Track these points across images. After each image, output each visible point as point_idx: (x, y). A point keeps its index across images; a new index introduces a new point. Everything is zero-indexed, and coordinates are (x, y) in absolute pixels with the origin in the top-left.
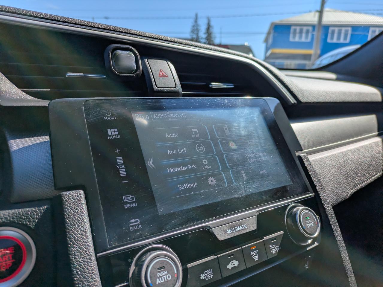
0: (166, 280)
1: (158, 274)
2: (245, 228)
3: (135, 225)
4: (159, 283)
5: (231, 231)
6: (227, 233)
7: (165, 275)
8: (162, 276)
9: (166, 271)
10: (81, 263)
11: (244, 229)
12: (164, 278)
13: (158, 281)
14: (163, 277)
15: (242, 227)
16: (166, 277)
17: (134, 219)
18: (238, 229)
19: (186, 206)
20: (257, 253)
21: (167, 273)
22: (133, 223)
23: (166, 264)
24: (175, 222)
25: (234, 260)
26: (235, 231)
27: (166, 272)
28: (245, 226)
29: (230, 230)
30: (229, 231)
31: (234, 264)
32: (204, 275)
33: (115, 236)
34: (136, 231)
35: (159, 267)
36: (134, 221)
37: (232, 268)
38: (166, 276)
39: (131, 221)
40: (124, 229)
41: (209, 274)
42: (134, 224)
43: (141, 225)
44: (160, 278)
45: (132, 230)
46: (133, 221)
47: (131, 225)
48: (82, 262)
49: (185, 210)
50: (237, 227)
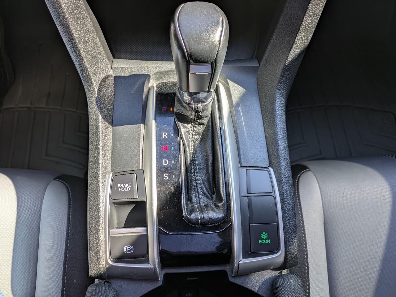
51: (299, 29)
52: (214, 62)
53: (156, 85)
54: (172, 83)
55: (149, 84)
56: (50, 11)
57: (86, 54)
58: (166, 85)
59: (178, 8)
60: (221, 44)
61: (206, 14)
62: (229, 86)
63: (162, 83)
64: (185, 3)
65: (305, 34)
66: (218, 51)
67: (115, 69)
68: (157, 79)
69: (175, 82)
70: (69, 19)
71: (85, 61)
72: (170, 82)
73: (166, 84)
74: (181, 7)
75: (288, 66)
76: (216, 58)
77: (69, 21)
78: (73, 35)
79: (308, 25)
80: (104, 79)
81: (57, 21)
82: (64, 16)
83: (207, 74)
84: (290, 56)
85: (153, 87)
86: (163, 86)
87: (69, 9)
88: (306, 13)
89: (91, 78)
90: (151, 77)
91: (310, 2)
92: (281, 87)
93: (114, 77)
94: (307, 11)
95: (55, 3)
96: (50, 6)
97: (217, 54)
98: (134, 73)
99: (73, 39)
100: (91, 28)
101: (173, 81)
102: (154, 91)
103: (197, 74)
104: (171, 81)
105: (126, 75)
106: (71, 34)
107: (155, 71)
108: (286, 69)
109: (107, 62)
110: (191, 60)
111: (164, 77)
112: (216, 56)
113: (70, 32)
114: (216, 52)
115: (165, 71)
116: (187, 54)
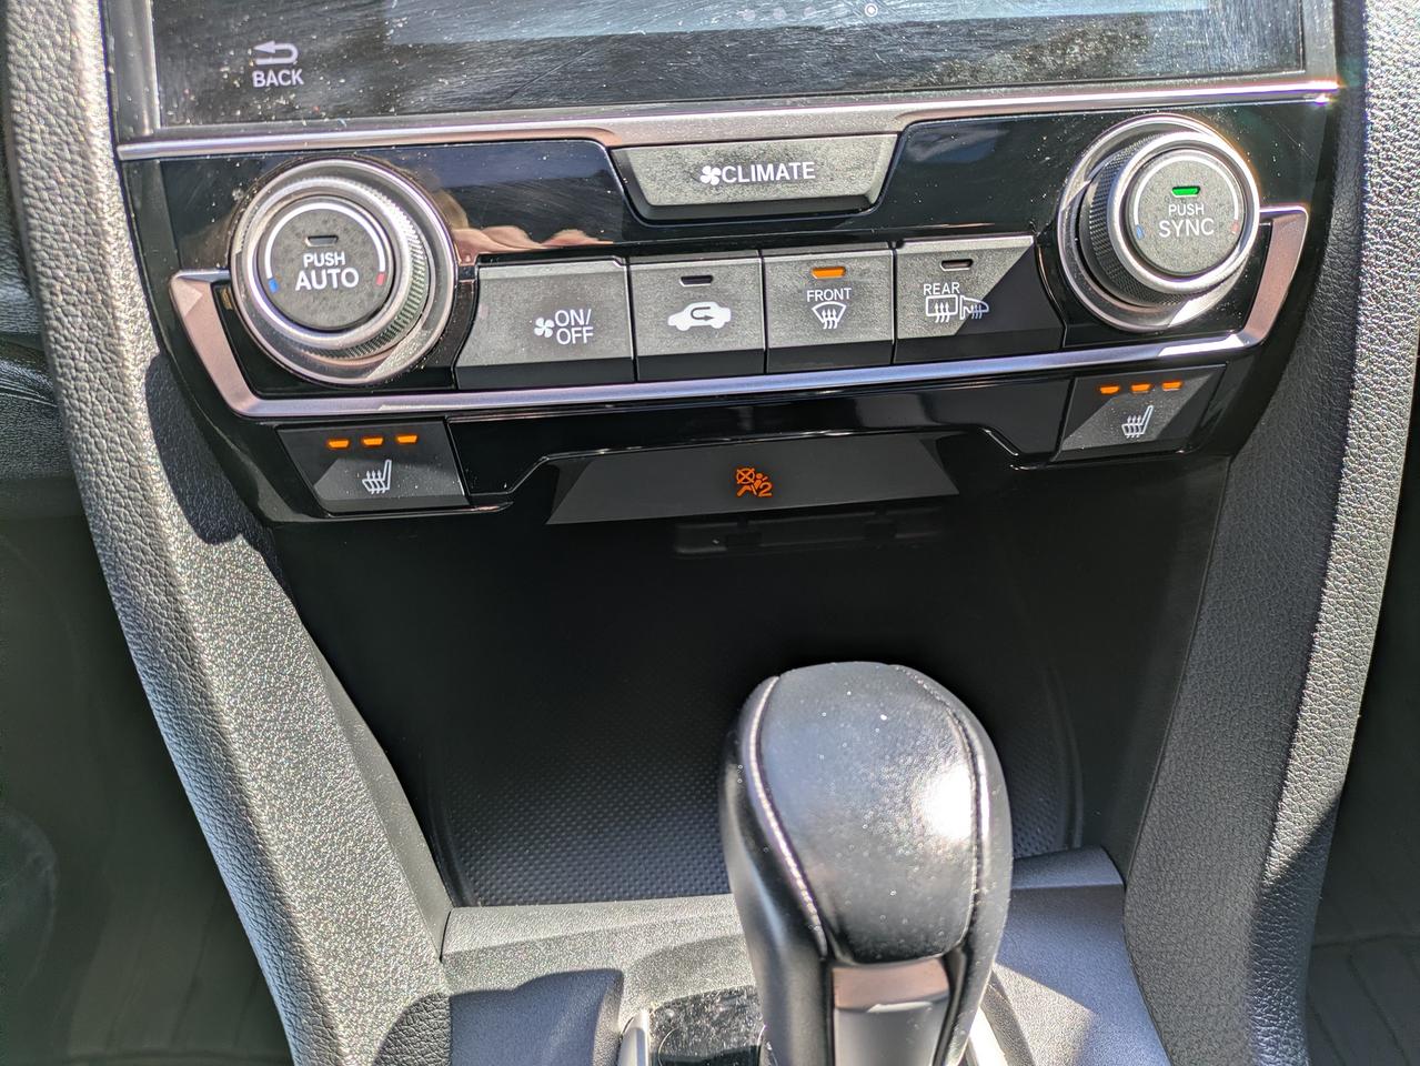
0: (335, 285)
1: (306, 256)
2: (806, 177)
3: (277, 68)
4: (303, 288)
5: (720, 177)
6: (699, 181)
7: (334, 267)
8: (321, 268)
9: (343, 254)
10: (53, 160)
11: (798, 182)
12: (329, 276)
13: (302, 282)
14: (324, 272)
15: (790, 170)
16: (339, 275)
17: (277, 42)
18: (760, 173)
19: (522, 26)
20: (839, 300)
21: (344, 263)
22: (266, 55)
23: (346, 230)
24: (450, 83)
25: (708, 300)
26: (741, 180)
27: (343, 258)
28: (808, 167)
29: (717, 171)
30: (710, 175)
31: (707, 318)
32: (552, 325)
33: (187, 92)
34: (276, 90)
35: (313, 233)
36: (273, 51)
37: (692, 327)
38: (339, 271)
39: (259, 48)
40: (226, 72)
41: (577, 324)
42: (270, 61)
43: (300, 71)
44: (313, 273)
45: (259, 82)
46: (270, 47)
47: (260, 62)
48: (56, 158)
49: (514, 42)
50: (760, 167)
51: (1296, 726)
52: (959, 950)
53: (652, 1019)
54: (729, 996)
55: (616, 1021)
56: (170, 750)
57: (318, 924)
58: (699, 1012)
59: (748, 702)
60: (987, 861)
61: (886, 722)
62: (1005, 997)
63: (679, 1005)
64: (779, 675)
65: (1323, 744)
66: (976, 898)
67: (458, 959)
68: (653, 985)
69: (740, 994)
70: (254, 779)
71: (314, 955)
72: (714, 993)
73: (698, 1005)
74: (766, 695)
75: (1279, 890)
76: (969, 934)
77: (251, 787)
78: (264, 845)
79: (1327, 704)
80: (400, 1022)
81: (198, 792)
82: (232, 771)
83: (926, 1007)
84: (1277, 844)
85: (640, 1033)
86: (687, 1019)
87: (256, 737)
88: (1309, 658)
89: (335, 1036)
90: (627, 983)
91: (1318, 617)
92: (1271, 993)
93: (451, 998)
94: (1311, 649)
95: (194, 721)
96: (172, 732)
97: (975, 909)
98: (548, 971)
99: (265, 863)
100: (354, 798)
101: (728, 988)
102: (644, 1053)
103: (874, 1014)
104: (720, 988)
105: (509, 982)
106: (255, 843)
107: (643, 949)
108: (1273, 902)
109: (422, 932)
110: (844, 953)
111: (689, 974)
112: (972, 923)
113: (251, 833)
114: (966, 905)
115: (691, 947)
116: (823, 926)
